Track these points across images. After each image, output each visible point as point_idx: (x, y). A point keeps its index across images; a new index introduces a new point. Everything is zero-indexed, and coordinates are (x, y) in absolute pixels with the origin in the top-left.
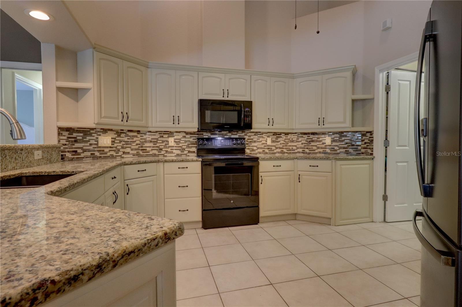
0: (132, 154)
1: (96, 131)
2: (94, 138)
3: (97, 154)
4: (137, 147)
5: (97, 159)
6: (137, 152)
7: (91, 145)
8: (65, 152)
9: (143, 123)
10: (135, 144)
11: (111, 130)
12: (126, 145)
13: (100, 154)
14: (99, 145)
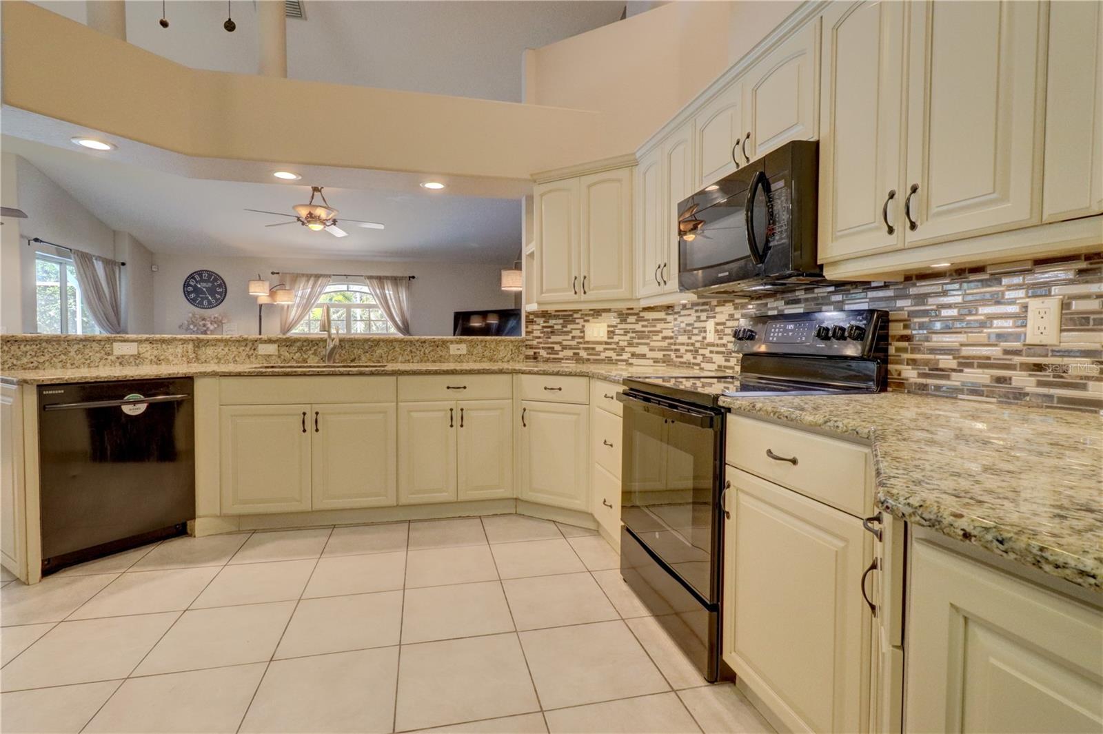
0: (652, 359)
1: (582, 314)
2: (580, 326)
3: (583, 354)
4: (665, 344)
5: (583, 363)
6: (664, 355)
7: (573, 338)
8: (539, 348)
9: (622, 292)
10: (659, 338)
11: (608, 310)
12: (639, 339)
13: (588, 354)
14: (586, 339)
